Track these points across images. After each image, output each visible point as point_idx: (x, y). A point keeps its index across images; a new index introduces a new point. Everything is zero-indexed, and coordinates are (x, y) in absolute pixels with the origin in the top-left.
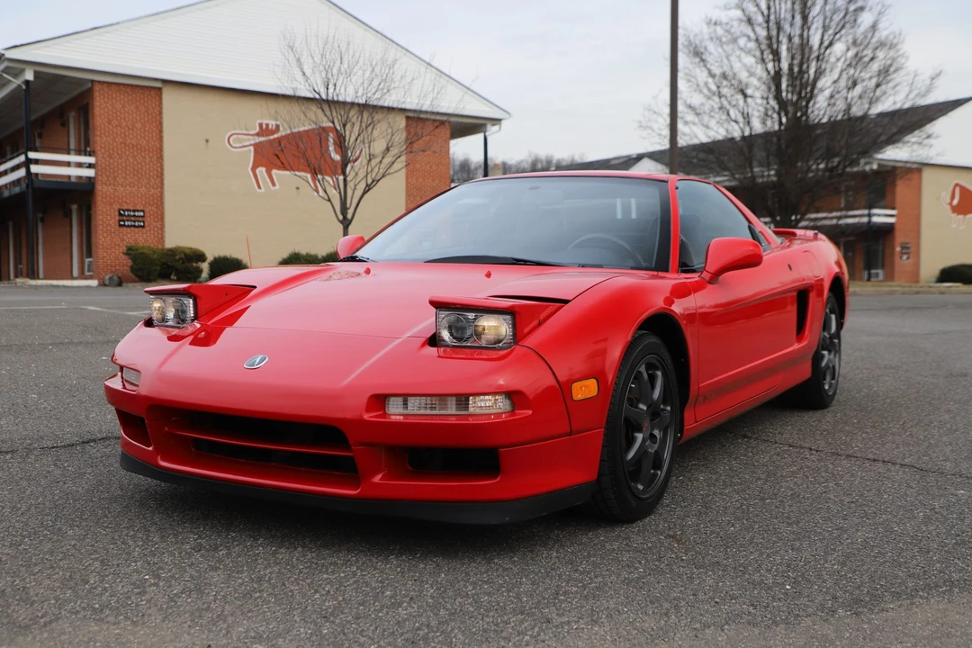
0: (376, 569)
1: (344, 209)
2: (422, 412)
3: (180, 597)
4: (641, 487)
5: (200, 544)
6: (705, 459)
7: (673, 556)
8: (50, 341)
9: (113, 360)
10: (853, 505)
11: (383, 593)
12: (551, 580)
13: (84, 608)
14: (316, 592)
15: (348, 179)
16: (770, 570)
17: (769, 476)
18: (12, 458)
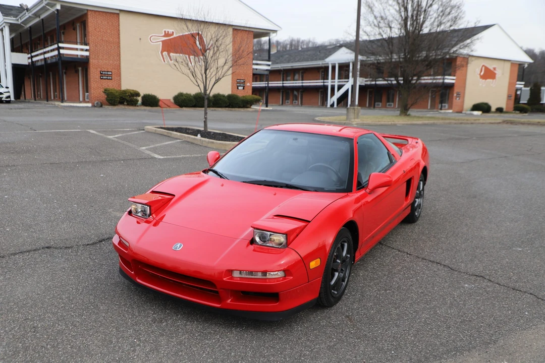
0: (227, 337)
2: (247, 276)
3: (150, 354)
4: (336, 293)
5: (154, 317)
6: (363, 260)
7: (348, 330)
10: (422, 295)
12: (298, 346)
15: (207, 76)
16: (386, 340)
17: (389, 273)
18: (72, 252)
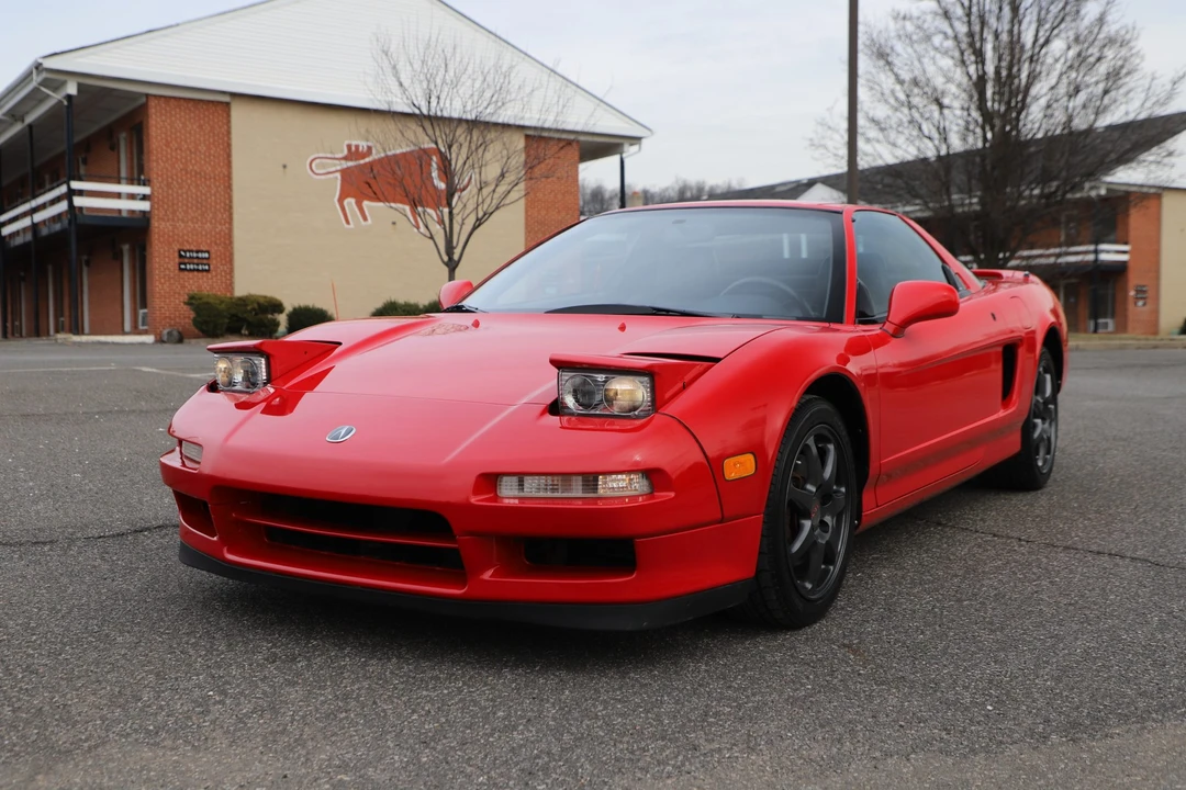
0: (486, 684)
1: (450, 249)
2: (542, 494)
3: (250, 717)
4: (809, 586)
5: (275, 653)
6: (889, 552)
7: (848, 669)
8: (96, 410)
9: (170, 431)
10: (1071, 608)
11: (495, 713)
12: (699, 698)
13: (136, 731)
14: (414, 712)
15: (455, 211)
16: (967, 687)
17: (967, 572)
18: (51, 550)
